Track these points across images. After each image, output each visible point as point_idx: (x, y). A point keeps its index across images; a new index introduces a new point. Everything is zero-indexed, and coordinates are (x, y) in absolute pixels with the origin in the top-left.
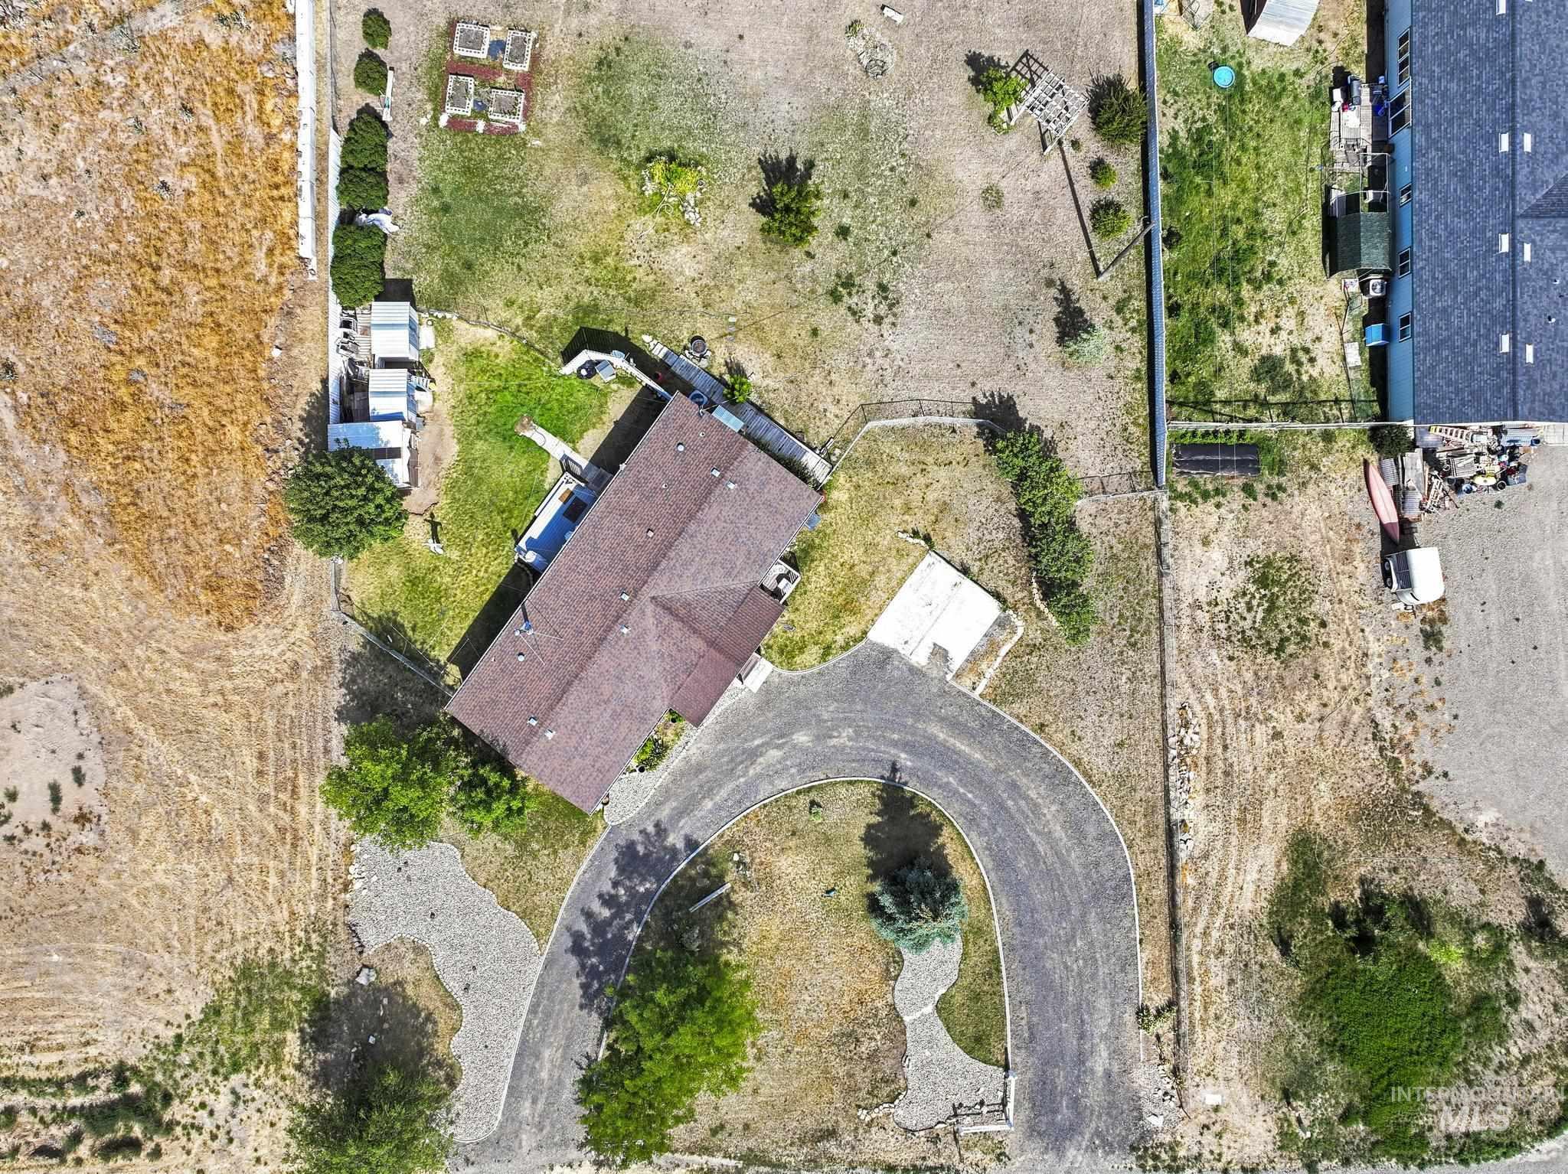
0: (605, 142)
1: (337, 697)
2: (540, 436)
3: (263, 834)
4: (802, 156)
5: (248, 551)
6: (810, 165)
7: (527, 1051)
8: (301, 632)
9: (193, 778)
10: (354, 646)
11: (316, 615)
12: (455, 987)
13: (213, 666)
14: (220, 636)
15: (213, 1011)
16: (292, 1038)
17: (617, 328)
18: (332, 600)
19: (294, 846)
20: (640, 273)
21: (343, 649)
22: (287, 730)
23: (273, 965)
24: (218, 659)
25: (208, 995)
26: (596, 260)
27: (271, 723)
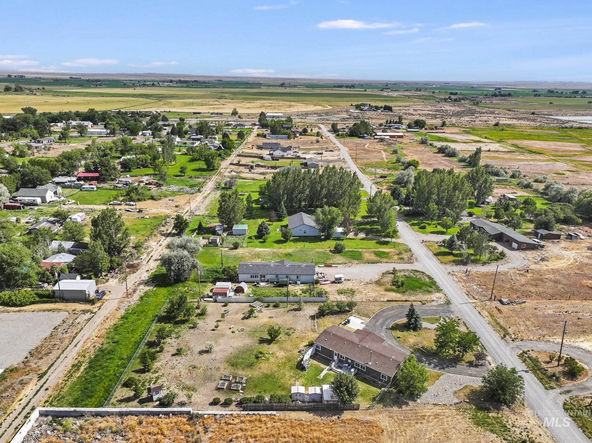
0: (251, 365)
1: (395, 408)
2: (322, 374)
3: (437, 421)
4: (258, 339)
5: (360, 427)
6: (261, 338)
7: (471, 375)
8: (380, 416)
9: (428, 437)
10: (381, 406)
11: (375, 414)
12: (461, 387)
13: (394, 434)
14: (385, 433)
15: (492, 431)
16: (490, 415)
17: (296, 363)
18: (370, 411)
19: (438, 415)
20: (283, 360)
21: (382, 408)
22: (407, 418)
23: (473, 419)
24: (392, 433)
25: (488, 433)
26: (279, 367)
27: (406, 421)
